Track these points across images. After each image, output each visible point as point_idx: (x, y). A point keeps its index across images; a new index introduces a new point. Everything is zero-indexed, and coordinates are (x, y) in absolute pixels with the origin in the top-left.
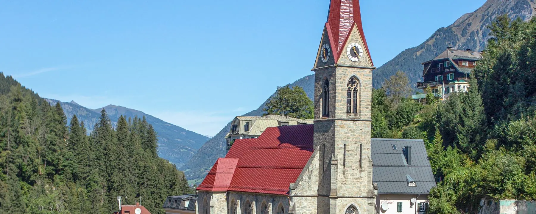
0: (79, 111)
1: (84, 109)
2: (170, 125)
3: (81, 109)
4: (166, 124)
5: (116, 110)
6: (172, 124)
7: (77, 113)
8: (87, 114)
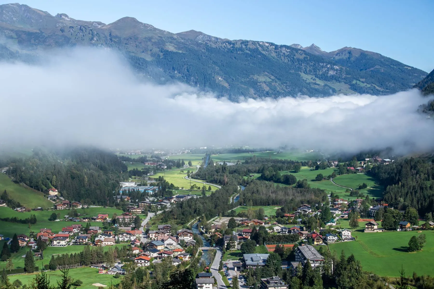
0: (296, 54)
1: (302, 52)
2: (409, 68)
3: (300, 52)
4: (406, 67)
5: (350, 53)
6: (412, 67)
7: (295, 57)
8: (305, 58)
